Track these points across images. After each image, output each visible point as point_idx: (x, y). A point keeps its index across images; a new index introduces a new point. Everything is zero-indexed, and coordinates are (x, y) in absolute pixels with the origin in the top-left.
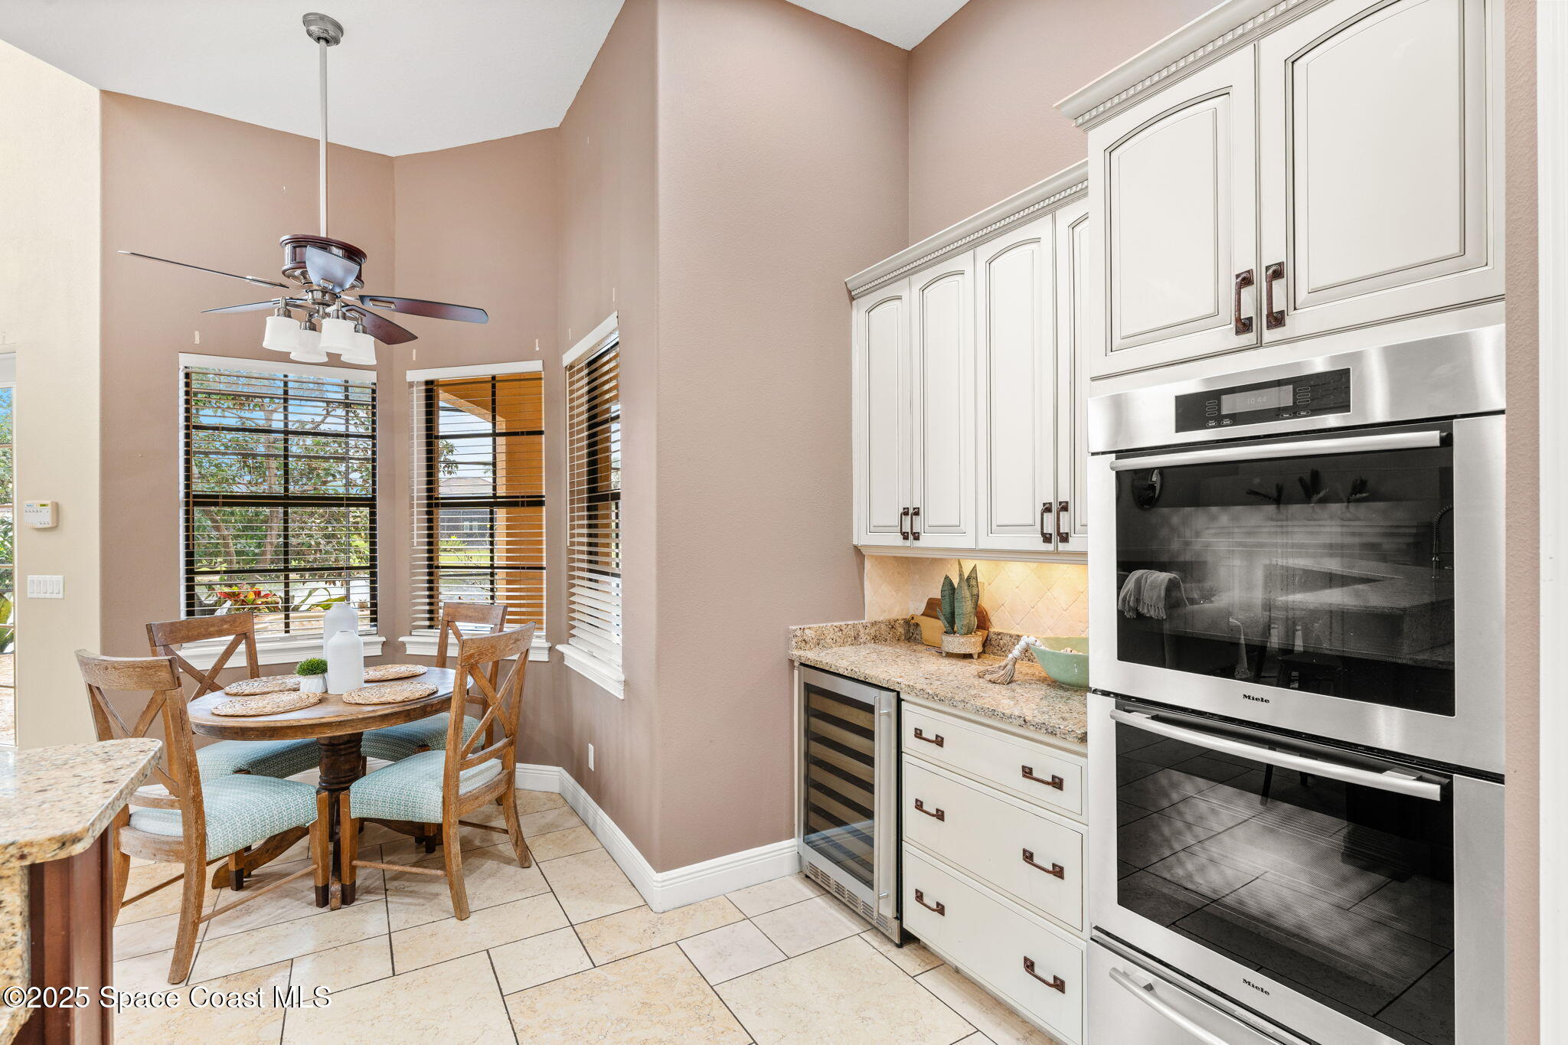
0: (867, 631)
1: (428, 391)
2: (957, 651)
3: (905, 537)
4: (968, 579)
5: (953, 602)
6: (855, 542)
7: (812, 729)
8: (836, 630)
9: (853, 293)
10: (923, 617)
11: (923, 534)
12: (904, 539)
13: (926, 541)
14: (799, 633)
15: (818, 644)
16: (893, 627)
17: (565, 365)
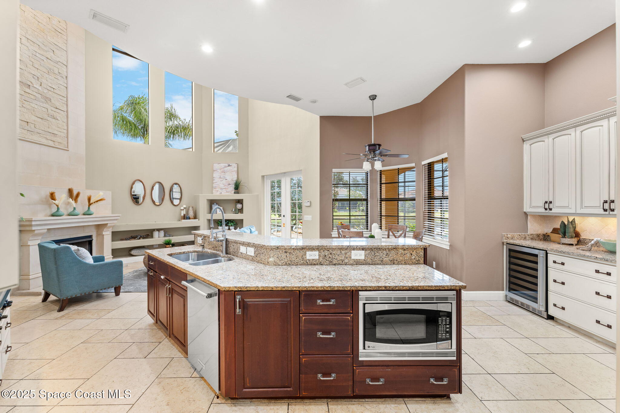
0: (529, 236)
1: (381, 173)
2: (567, 243)
3: (546, 209)
4: (571, 222)
5: (565, 228)
6: (525, 211)
7: (511, 261)
8: (518, 235)
9: (524, 140)
10: (551, 233)
11: (553, 209)
12: (545, 210)
13: (554, 211)
14: (506, 235)
15: (512, 239)
16: (538, 236)
17: (422, 164)
